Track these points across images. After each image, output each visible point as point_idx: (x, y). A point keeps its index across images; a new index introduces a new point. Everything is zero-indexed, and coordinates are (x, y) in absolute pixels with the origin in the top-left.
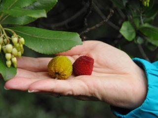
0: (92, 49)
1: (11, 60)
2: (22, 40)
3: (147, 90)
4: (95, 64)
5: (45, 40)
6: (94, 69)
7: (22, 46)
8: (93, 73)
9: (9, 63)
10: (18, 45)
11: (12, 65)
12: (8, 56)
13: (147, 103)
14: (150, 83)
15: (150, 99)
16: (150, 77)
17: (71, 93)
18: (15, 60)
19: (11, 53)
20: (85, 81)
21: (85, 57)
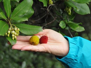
0: (48, 33)
1: (14, 37)
2: (19, 29)
3: (69, 49)
4: (49, 39)
5: (28, 29)
6: (48, 41)
7: (18, 31)
8: (48, 42)
9: (13, 38)
10: (17, 31)
11: (15, 39)
12: (13, 35)
13: (69, 54)
14: (70, 47)
15: (70, 53)
16: (70, 44)
17: (38, 51)
18: (16, 37)
19: (14, 34)
21: (45, 36)
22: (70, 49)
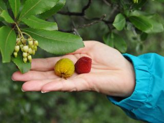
1: (27, 57)
2: (37, 42)
6: (92, 66)
7: (36, 47)
9: (25, 60)
10: (33, 46)
11: (28, 61)
12: (25, 54)
13: (136, 94)
14: (137, 78)
16: (138, 72)
17: (75, 90)
18: (30, 57)
19: (28, 53)
20: (86, 79)
22: (137, 82)
